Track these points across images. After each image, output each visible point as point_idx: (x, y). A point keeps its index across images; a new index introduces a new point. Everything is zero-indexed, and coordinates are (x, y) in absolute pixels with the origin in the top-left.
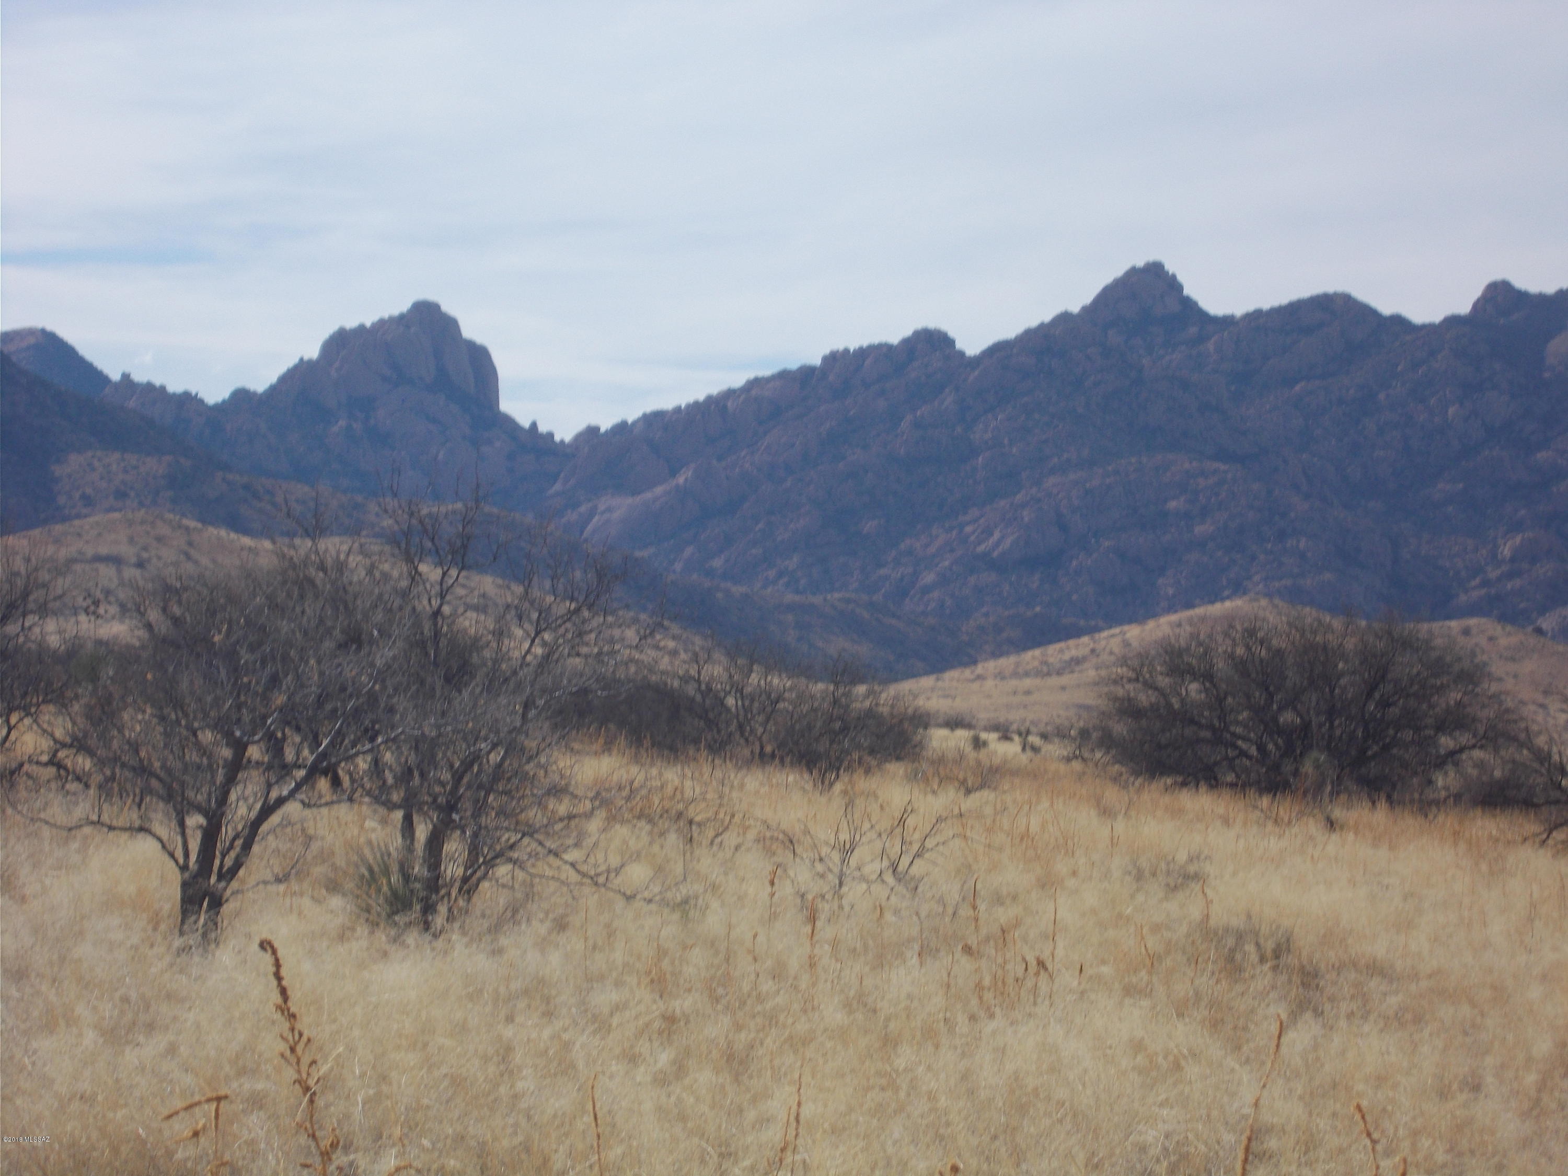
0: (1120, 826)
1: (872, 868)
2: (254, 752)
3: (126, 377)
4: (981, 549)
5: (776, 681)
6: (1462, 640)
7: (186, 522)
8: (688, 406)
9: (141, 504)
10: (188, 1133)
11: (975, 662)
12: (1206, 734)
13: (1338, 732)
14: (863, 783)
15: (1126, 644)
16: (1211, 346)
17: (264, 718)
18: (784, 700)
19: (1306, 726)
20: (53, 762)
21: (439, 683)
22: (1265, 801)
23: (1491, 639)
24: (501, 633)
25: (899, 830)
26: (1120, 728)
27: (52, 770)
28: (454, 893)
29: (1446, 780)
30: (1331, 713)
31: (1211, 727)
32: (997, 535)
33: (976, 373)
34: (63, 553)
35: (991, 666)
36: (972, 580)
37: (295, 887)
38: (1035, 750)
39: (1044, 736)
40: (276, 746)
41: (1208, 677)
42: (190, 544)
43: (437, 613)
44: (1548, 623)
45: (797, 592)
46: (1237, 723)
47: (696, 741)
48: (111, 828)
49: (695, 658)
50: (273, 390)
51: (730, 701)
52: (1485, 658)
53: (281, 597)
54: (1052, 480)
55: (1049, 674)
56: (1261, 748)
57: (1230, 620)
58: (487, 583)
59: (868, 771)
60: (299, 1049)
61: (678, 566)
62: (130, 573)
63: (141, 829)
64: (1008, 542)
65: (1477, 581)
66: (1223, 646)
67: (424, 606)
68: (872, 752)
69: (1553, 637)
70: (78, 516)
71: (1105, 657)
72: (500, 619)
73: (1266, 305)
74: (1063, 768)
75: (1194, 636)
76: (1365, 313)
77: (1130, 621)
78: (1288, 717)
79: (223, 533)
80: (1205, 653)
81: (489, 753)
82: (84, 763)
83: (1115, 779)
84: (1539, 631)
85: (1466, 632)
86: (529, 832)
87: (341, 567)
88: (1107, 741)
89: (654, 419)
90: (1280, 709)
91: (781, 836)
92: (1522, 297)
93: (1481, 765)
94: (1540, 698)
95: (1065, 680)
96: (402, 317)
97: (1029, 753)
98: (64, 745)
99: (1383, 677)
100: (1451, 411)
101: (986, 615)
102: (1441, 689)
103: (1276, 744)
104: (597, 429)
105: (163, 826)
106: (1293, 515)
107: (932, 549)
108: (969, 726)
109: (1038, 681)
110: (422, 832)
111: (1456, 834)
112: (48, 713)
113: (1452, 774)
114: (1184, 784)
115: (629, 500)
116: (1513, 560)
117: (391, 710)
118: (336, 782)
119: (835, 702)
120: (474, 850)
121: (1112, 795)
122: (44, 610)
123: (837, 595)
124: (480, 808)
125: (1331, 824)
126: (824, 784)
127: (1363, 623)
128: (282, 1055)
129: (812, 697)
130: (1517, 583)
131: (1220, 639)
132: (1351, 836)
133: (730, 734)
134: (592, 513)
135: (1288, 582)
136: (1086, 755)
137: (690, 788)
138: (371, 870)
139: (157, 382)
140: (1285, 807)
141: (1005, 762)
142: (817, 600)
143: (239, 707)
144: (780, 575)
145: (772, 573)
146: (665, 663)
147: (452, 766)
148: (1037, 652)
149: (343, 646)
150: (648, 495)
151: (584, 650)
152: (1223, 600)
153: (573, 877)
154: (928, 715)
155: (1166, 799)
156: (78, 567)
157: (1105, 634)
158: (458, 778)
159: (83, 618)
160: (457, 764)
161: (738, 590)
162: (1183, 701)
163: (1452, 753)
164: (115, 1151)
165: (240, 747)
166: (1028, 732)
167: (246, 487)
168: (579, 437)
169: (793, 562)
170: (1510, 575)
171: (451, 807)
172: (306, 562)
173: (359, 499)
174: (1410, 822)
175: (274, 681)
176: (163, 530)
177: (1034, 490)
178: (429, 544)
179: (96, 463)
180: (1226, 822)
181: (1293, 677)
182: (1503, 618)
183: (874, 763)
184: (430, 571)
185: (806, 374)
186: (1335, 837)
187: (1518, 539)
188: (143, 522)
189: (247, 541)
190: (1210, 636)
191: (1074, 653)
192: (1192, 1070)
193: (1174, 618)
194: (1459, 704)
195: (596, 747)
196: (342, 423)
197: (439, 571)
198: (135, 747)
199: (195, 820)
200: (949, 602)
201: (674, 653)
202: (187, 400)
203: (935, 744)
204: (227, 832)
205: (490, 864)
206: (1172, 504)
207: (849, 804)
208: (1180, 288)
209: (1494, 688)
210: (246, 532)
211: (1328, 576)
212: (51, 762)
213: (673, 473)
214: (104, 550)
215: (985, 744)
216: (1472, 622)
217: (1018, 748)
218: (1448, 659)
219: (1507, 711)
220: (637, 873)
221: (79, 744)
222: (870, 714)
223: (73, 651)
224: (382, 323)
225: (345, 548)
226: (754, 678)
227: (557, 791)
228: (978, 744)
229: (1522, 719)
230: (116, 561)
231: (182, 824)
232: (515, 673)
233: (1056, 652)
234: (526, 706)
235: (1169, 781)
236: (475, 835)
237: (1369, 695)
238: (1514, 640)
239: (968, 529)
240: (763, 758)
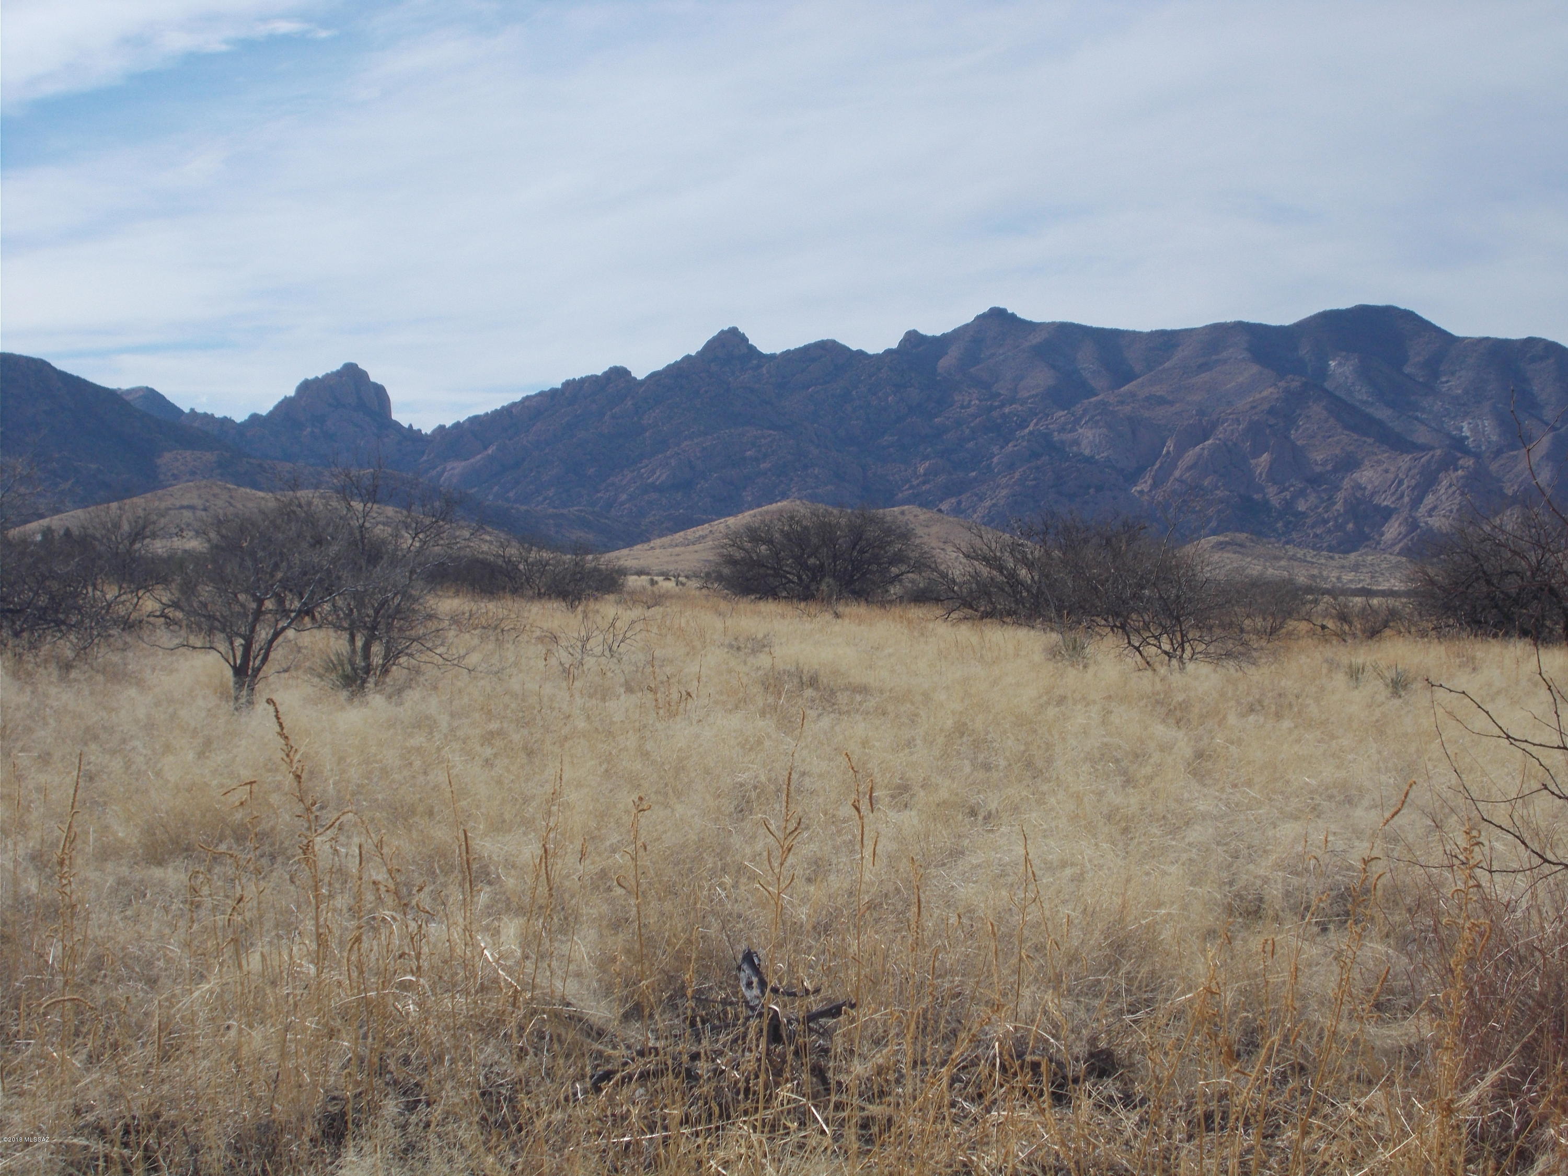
0: (729, 622)
1: (598, 650)
2: (269, 604)
3: (192, 410)
4: (650, 480)
5: (545, 555)
6: (900, 517)
7: (229, 486)
8: (492, 412)
9: (204, 477)
10: (237, 803)
11: (649, 540)
12: (769, 572)
13: (838, 567)
14: (592, 605)
15: (728, 527)
16: (764, 370)
17: (272, 586)
18: (550, 565)
19: (822, 565)
20: (163, 615)
21: (364, 564)
22: (803, 605)
23: (915, 516)
24: (396, 536)
25: (612, 629)
26: (726, 571)
27: (162, 620)
28: (378, 673)
29: (895, 590)
30: (835, 558)
31: (774, 569)
32: (658, 474)
33: (643, 388)
34: (163, 505)
35: (657, 542)
36: (646, 497)
37: (294, 674)
38: (683, 584)
39: (687, 577)
40: (281, 601)
41: (770, 542)
42: (231, 497)
43: (362, 526)
44: (944, 506)
45: (555, 508)
46: (787, 565)
47: (504, 588)
48: (194, 648)
49: (502, 545)
50: (271, 414)
51: (521, 567)
52: (912, 526)
53: (279, 521)
54: (686, 443)
55: (688, 545)
56: (800, 578)
57: (781, 512)
58: (390, 511)
59: (596, 599)
60: (292, 754)
61: (491, 497)
62: (201, 514)
63: (211, 648)
64: (664, 477)
65: (907, 486)
66: (779, 525)
67: (355, 523)
68: (597, 590)
69: (947, 514)
70: (171, 485)
71: (717, 534)
72: (396, 528)
73: (792, 348)
74: (697, 593)
75: (763, 522)
76: (844, 349)
77: (729, 515)
78: (812, 561)
79: (248, 490)
80: (768, 530)
81: (393, 598)
82: (179, 615)
83: (725, 598)
84: (940, 511)
85: (903, 513)
86: (417, 639)
87: (310, 504)
88: (720, 578)
89: (474, 420)
90: (809, 557)
91: (549, 635)
92: (923, 338)
93: (913, 582)
94: (941, 545)
95: (696, 547)
96: (338, 372)
97: (680, 587)
98: (169, 606)
99: (860, 538)
100: (890, 399)
101: (654, 515)
102: (890, 543)
103: (807, 575)
104: (444, 426)
105: (223, 647)
106: (810, 456)
107: (624, 482)
108: (648, 574)
109: (683, 548)
110: (359, 643)
111: (901, 617)
112: (159, 590)
113: (898, 587)
114: (760, 598)
115: (463, 463)
116: (925, 475)
117: (339, 578)
118: (313, 618)
119: (577, 564)
120: (388, 650)
121: (723, 605)
122: (154, 536)
123: (576, 508)
124: (390, 627)
125: (837, 616)
126: (572, 607)
127: (849, 511)
128: (283, 759)
129: (564, 563)
130: (927, 487)
131: (776, 522)
132: (847, 621)
133: (522, 583)
134: (444, 471)
135: (809, 491)
136: (709, 586)
137: (502, 613)
138: (334, 665)
139: (209, 412)
140: (813, 608)
141: (668, 591)
142: (565, 511)
143: (258, 580)
144: (545, 499)
145: (540, 498)
146: (485, 547)
147: (373, 606)
148: (682, 534)
149: (313, 546)
150: (472, 460)
151: (441, 542)
152: (777, 502)
153: (441, 661)
154: (626, 568)
155: (752, 606)
156: (172, 512)
157: (716, 522)
158: (377, 612)
159: (175, 539)
160: (376, 605)
161: (523, 508)
162: (758, 555)
163: (898, 576)
164: (203, 816)
165: (261, 602)
166: (679, 576)
167: (260, 466)
168: (434, 431)
169: (551, 493)
170: (924, 483)
171: (374, 628)
172: (291, 503)
173: (319, 469)
174: (877, 611)
175: (276, 566)
176: (217, 490)
177: (676, 449)
178: (356, 491)
179: (179, 457)
180: (783, 616)
181: (815, 540)
182: (921, 505)
183: (599, 595)
184: (357, 505)
185: (554, 393)
186: (839, 621)
187: (927, 464)
188: (206, 486)
189: (261, 494)
190: (771, 521)
191: (701, 533)
192: (767, 743)
193: (752, 512)
194: (900, 550)
195: (451, 594)
196: (309, 429)
197: (362, 505)
198: (205, 605)
199: (239, 642)
200: (634, 509)
201: (491, 542)
202: (226, 421)
203: (630, 583)
204: (256, 647)
205: (397, 657)
206: (748, 453)
207: (585, 616)
208: (748, 340)
209: (918, 541)
210: (261, 489)
211: (830, 487)
212: (162, 615)
213: (486, 448)
214: (185, 503)
215: (657, 583)
216: (906, 507)
217: (674, 584)
218: (893, 527)
219: (925, 552)
220: (474, 659)
221: (176, 605)
222: (595, 569)
223: (171, 558)
224: (327, 375)
225: (311, 495)
226: (533, 554)
227: (430, 617)
228: (653, 583)
229: (933, 556)
230: (192, 508)
231: (232, 643)
232: (405, 556)
233: (692, 533)
234: (412, 572)
235: (753, 597)
236: (388, 642)
237: (853, 548)
238: (927, 516)
239: (643, 470)
240: (540, 596)
